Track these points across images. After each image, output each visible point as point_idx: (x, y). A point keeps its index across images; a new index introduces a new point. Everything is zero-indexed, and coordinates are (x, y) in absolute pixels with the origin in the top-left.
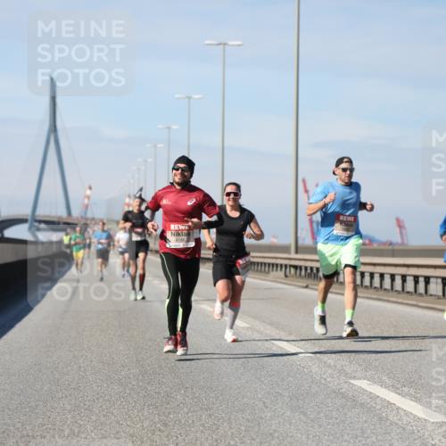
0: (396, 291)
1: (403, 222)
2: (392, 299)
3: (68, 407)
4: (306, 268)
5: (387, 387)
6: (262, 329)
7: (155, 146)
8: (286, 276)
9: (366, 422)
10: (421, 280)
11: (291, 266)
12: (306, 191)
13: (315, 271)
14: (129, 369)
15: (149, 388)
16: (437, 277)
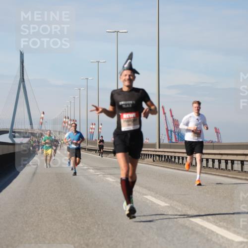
0: (215, 168)
1: (218, 129)
2: (213, 173)
3: (33, 236)
4: (165, 156)
5: (210, 222)
6: (141, 191)
7: (80, 89)
8: (154, 161)
9: (199, 242)
10: (229, 162)
11: (156, 155)
12: (164, 113)
13: (170, 158)
14: (66, 214)
15: (78, 225)
16: (238, 160)
